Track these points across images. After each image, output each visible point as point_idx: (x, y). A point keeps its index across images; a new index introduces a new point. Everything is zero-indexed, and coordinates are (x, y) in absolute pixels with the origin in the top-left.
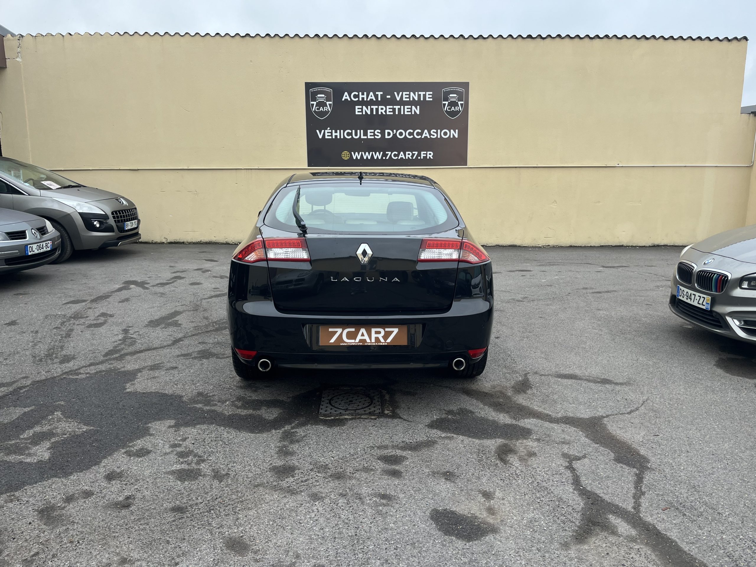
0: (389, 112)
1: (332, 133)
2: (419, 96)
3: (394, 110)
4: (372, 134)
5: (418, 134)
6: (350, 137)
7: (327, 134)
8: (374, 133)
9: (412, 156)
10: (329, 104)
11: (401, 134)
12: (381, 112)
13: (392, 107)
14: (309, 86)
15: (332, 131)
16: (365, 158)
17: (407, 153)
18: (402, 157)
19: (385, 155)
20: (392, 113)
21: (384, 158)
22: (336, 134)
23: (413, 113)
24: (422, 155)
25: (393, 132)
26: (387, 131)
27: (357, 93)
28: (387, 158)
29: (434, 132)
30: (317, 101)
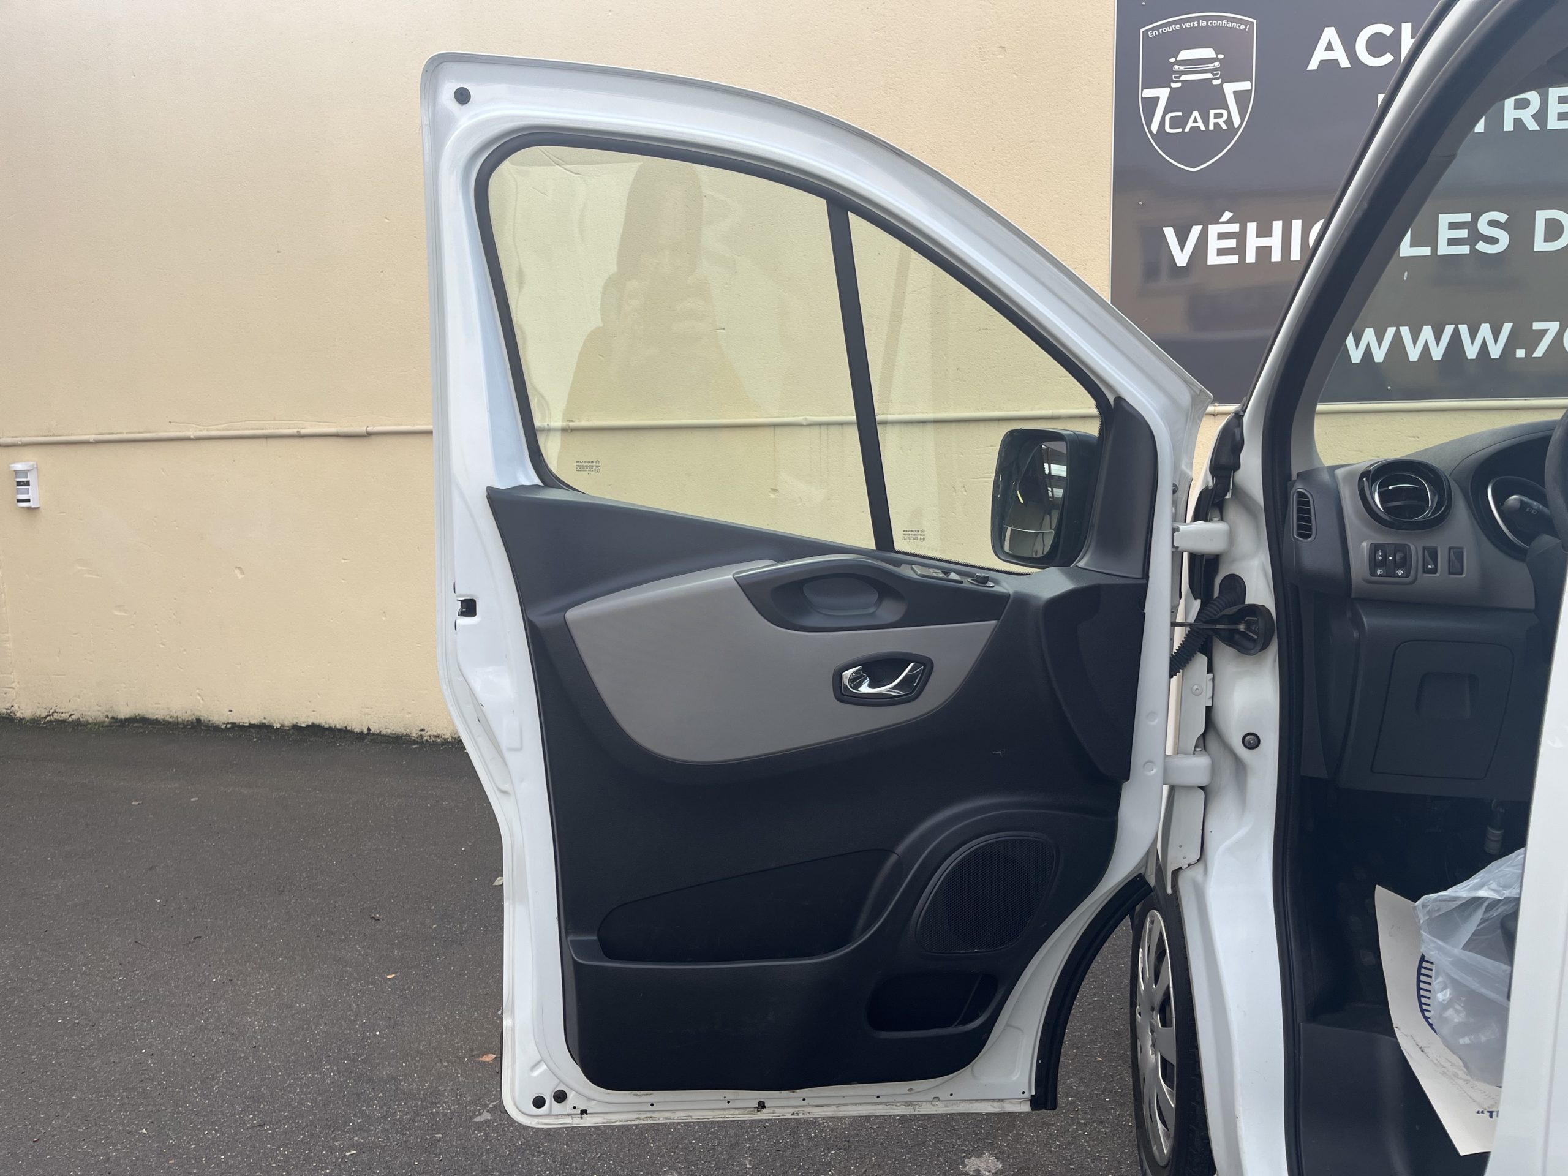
1: (1241, 237)
4: (1463, 233)
7: (1218, 242)
8: (1472, 226)
10: (1235, 92)
14: (1136, 9)
15: (1243, 229)
16: (1414, 354)
19: (1524, 337)
21: (1520, 353)
22: (1264, 242)
26: (1542, 215)
27: (1390, 28)
28: (1539, 353)
30: (1174, 85)
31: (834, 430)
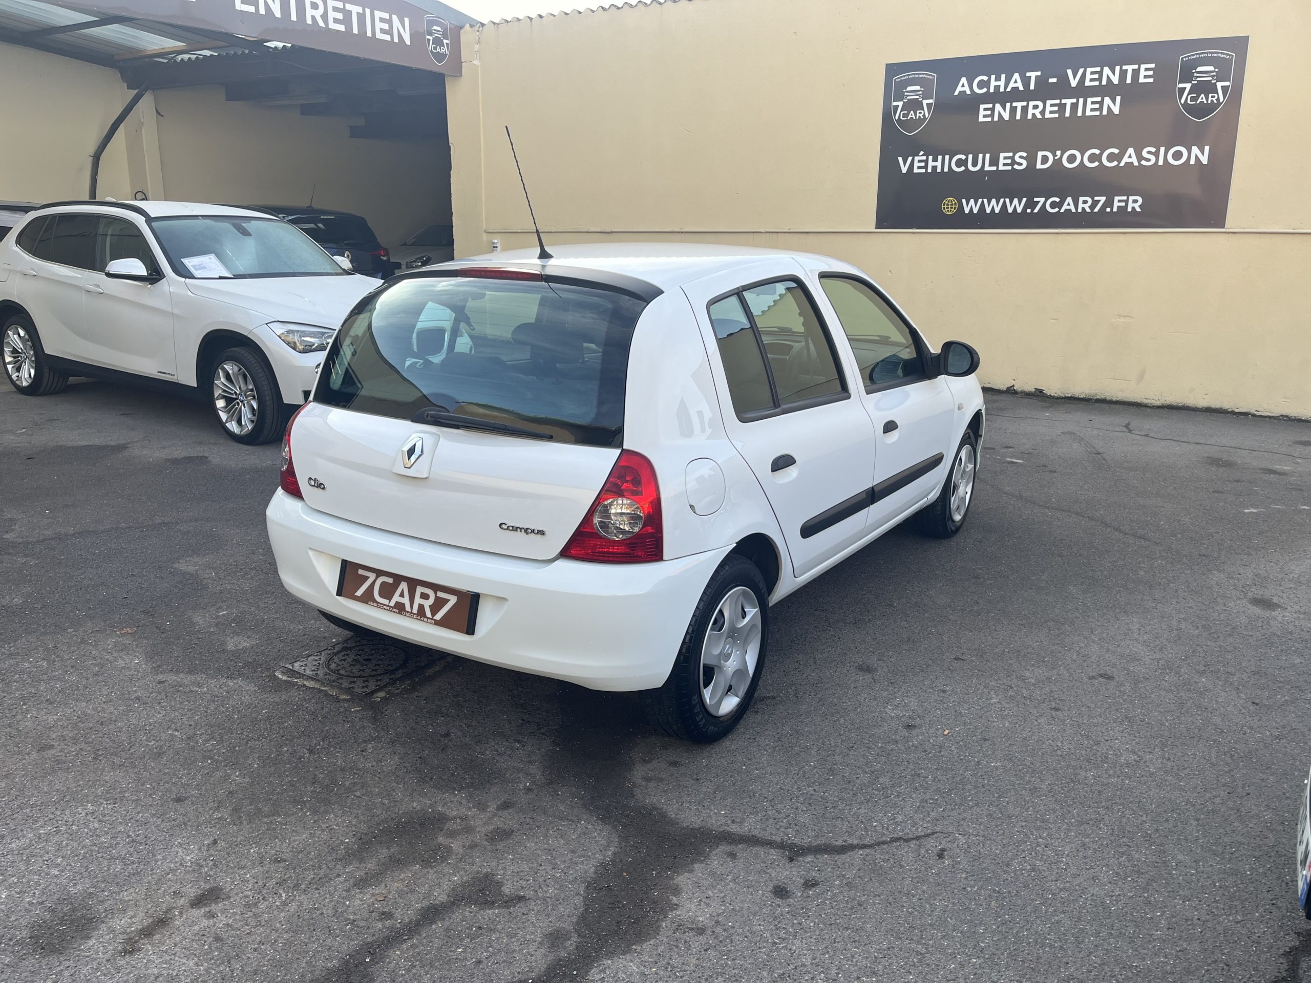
0: (1051, 112)
1: (926, 161)
2: (1123, 73)
3: (1062, 107)
4: (1009, 161)
5: (1111, 158)
6: (963, 168)
7: (918, 164)
8: (1012, 158)
9: (1092, 207)
10: (927, 104)
11: (1072, 159)
12: (1034, 115)
13: (1058, 101)
14: (892, 70)
15: (927, 159)
16: (988, 210)
17: (1081, 199)
18: (1068, 207)
19: (1031, 204)
20: (1056, 115)
21: (1029, 211)
22: (935, 164)
23: (1105, 112)
24: (1116, 204)
25: (1055, 155)
26: (1040, 154)
27: (985, 78)
28: (1036, 211)
29: (1149, 152)
30: (905, 101)
31: (775, 235)
